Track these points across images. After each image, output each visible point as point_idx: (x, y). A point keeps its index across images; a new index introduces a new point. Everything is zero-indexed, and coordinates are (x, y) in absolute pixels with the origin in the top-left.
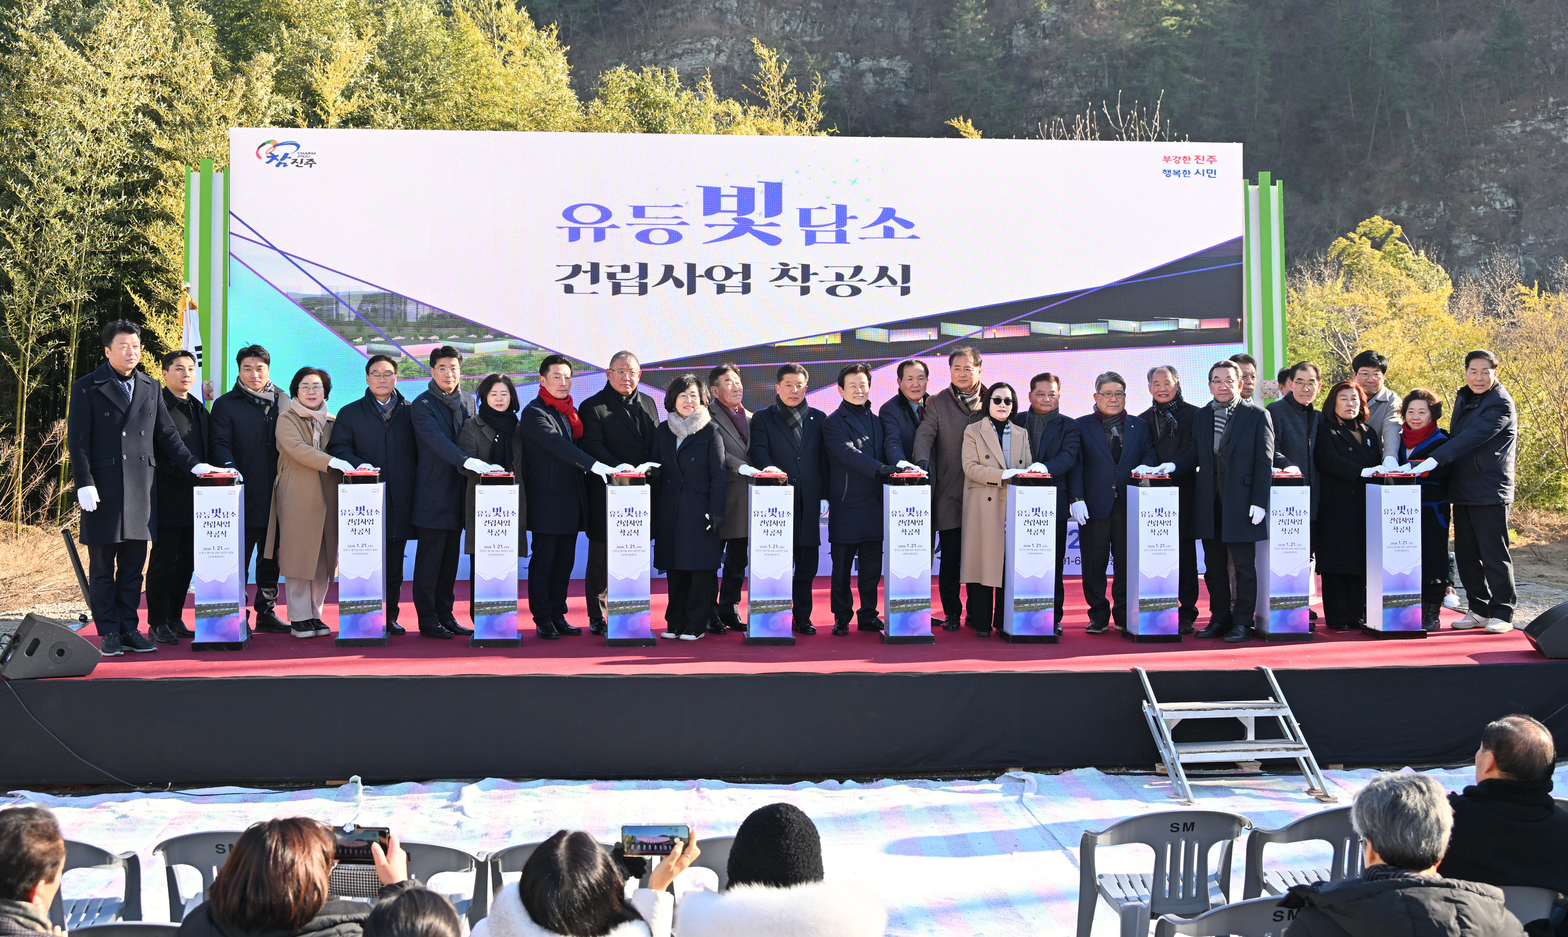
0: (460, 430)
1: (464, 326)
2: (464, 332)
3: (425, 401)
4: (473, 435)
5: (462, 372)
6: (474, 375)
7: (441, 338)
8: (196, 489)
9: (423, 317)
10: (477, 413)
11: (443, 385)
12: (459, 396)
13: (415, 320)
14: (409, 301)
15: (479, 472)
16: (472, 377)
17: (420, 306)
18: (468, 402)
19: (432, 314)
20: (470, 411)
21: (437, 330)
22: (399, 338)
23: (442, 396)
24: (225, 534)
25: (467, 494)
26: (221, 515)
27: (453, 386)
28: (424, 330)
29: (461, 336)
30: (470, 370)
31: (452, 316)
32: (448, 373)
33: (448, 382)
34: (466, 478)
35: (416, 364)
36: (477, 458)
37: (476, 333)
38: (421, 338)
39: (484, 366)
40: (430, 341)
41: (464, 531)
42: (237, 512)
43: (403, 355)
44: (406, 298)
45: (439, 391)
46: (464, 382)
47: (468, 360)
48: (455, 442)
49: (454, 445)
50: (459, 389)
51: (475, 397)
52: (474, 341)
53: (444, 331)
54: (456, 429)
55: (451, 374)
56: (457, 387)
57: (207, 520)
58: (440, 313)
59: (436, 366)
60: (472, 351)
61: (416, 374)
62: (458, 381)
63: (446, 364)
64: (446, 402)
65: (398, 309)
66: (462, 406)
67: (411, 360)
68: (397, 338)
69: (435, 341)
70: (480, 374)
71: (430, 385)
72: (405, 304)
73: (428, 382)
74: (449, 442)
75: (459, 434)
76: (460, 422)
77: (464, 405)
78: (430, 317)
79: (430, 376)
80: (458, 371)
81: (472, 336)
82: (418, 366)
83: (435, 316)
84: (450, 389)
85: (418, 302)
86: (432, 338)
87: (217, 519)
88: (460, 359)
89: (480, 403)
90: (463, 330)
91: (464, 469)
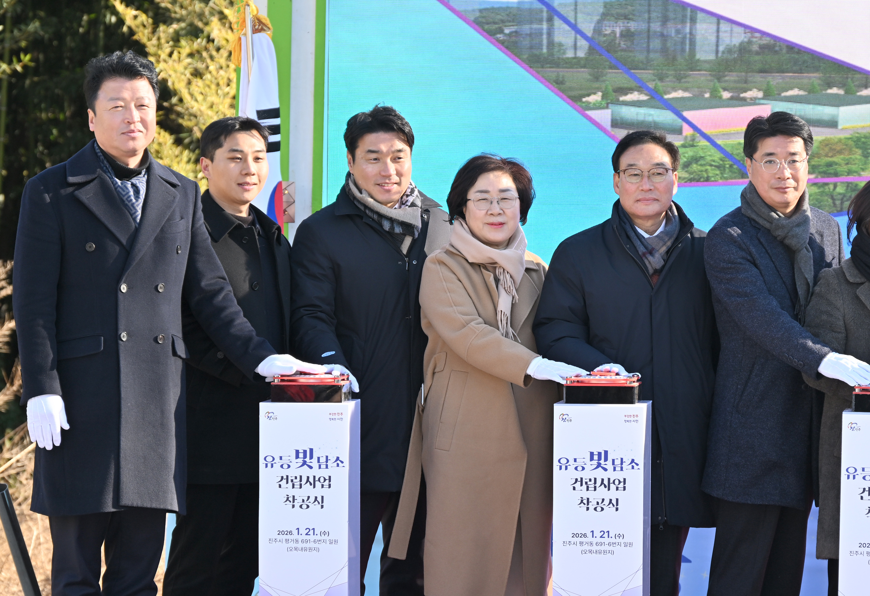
0: (810, 293)
1: (816, 69)
2: (816, 82)
3: (735, 231)
4: (839, 303)
5: (812, 169)
6: (836, 175)
7: (768, 95)
8: (264, 407)
9: (729, 50)
10: (847, 255)
11: (773, 197)
12: (806, 220)
13: (712, 57)
14: (700, 16)
15: (852, 384)
16: (833, 180)
17: (724, 27)
18: (826, 233)
19: (750, 42)
20: (830, 253)
21: (758, 78)
22: (679, 94)
23: (771, 220)
24: (320, 501)
25: (824, 431)
26: (314, 463)
27: (793, 197)
28: (731, 77)
29: (811, 90)
30: (829, 165)
31: (792, 47)
32: (782, 170)
33: (783, 190)
34: (820, 396)
35: (713, 150)
36: (845, 352)
37: (842, 85)
38: (726, 95)
39: (858, 155)
40: (743, 102)
41: (814, 510)
42: (345, 458)
43: (687, 131)
44: (695, 9)
45: (765, 210)
46: (815, 189)
47: (826, 143)
48: (796, 317)
49: (796, 324)
50: (806, 206)
51: (843, 221)
52: (837, 102)
53: (775, 80)
54: (801, 291)
55: (788, 173)
56: (801, 200)
57: (284, 473)
58: (766, 41)
59: (757, 156)
60: (833, 124)
61: (712, 172)
62: (803, 186)
63: (778, 150)
64: (780, 233)
65: (678, 32)
66: (812, 241)
67: (704, 143)
68: (673, 95)
69: (754, 102)
70: (849, 172)
71: (743, 196)
72: (693, 20)
73: (742, 188)
74: (786, 318)
75: (808, 302)
76: (810, 276)
77: (818, 238)
78: (743, 49)
79: (744, 175)
80: (803, 167)
81: (834, 91)
82: (717, 156)
83: (755, 48)
84: (787, 204)
85: (720, 18)
86: (748, 95)
87: (305, 472)
88: (808, 141)
89: (854, 233)
90: (815, 78)
91: (820, 376)
